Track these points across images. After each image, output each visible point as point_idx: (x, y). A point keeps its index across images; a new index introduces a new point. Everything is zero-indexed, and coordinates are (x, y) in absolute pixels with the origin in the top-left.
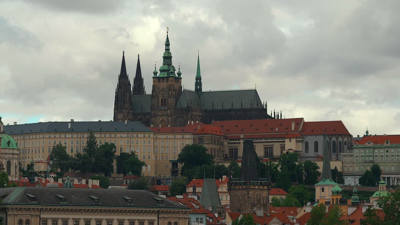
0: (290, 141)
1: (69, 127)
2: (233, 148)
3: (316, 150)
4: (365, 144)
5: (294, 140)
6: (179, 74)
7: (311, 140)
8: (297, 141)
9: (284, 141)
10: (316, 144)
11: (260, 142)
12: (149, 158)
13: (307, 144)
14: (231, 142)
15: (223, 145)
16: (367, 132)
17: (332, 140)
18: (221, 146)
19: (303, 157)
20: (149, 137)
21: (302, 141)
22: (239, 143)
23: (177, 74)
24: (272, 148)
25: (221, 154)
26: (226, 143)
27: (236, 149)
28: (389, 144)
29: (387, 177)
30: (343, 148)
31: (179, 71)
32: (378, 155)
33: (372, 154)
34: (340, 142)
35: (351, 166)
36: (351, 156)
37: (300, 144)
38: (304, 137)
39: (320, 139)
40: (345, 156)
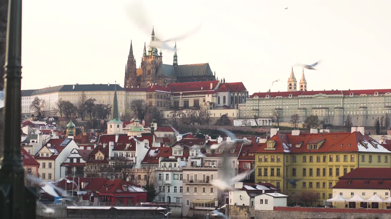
0: (208, 96)
1: (74, 88)
2: (176, 101)
3: (224, 102)
4: (253, 97)
5: (210, 95)
6: (161, 54)
7: (221, 94)
8: (213, 96)
9: (205, 96)
10: (224, 98)
11: (191, 97)
12: (121, 108)
13: (219, 98)
14: (175, 97)
15: (169, 99)
16: (270, 90)
17: (235, 95)
18: (167, 100)
19: (216, 107)
20: (122, 94)
21: (216, 96)
22: (180, 98)
23: (160, 53)
24: (198, 101)
25: (168, 105)
26: (172, 98)
27: (178, 102)
28: (268, 98)
29: (265, 120)
30: (242, 100)
31: (161, 52)
32: (261, 105)
33: (257, 104)
34: (240, 97)
35: (244, 113)
36: (245, 106)
37: (215, 98)
38: (217, 93)
39: (226, 94)
40: (241, 106)
